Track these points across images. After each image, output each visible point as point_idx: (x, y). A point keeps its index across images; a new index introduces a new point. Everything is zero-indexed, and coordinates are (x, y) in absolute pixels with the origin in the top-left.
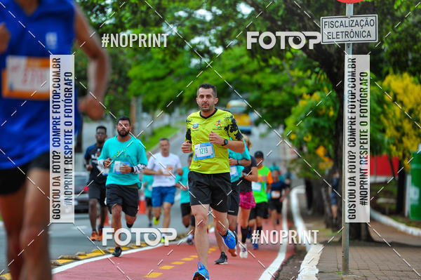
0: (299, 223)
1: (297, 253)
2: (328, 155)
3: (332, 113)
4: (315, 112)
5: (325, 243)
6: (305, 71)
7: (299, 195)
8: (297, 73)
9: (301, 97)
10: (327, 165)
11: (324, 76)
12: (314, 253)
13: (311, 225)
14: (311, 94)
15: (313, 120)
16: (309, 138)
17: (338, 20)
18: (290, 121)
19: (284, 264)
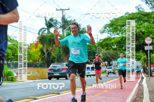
0: (143, 74)
1: (143, 78)
2: (146, 64)
3: (147, 59)
4: (144, 59)
5: (146, 77)
6: (142, 53)
7: (142, 70)
8: (141, 54)
9: (142, 57)
10: (146, 66)
11: (145, 54)
12: (145, 78)
13: (144, 74)
14: (144, 56)
15: (144, 60)
16: (144, 62)
17: (147, 46)
18: (141, 60)
19: (141, 80)
